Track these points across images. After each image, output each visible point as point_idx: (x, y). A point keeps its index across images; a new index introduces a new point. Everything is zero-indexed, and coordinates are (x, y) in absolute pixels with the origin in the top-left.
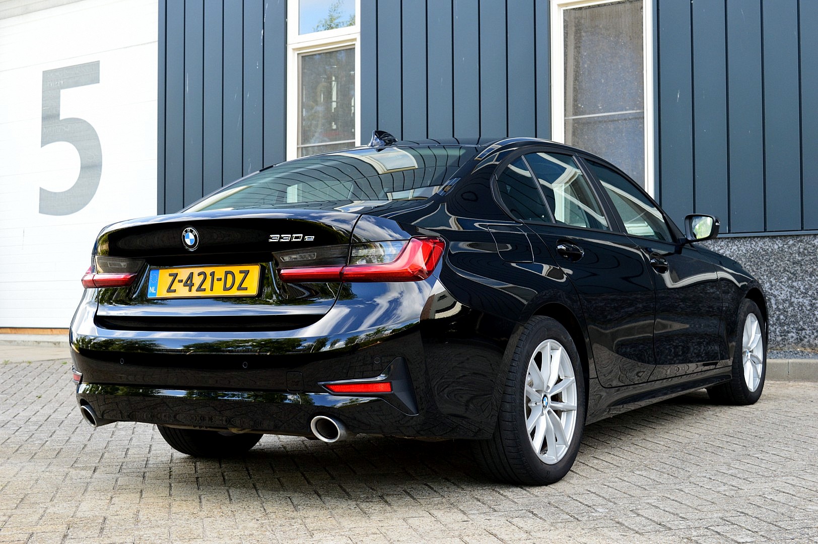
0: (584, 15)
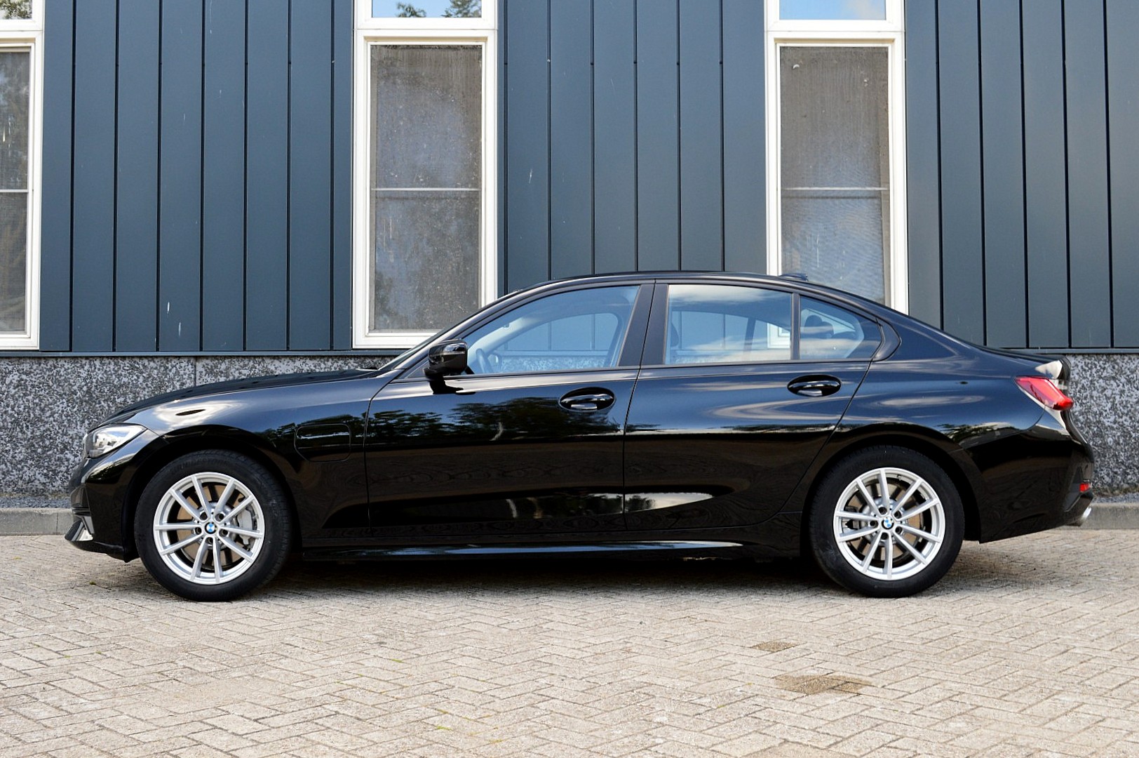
0: (399, 56)
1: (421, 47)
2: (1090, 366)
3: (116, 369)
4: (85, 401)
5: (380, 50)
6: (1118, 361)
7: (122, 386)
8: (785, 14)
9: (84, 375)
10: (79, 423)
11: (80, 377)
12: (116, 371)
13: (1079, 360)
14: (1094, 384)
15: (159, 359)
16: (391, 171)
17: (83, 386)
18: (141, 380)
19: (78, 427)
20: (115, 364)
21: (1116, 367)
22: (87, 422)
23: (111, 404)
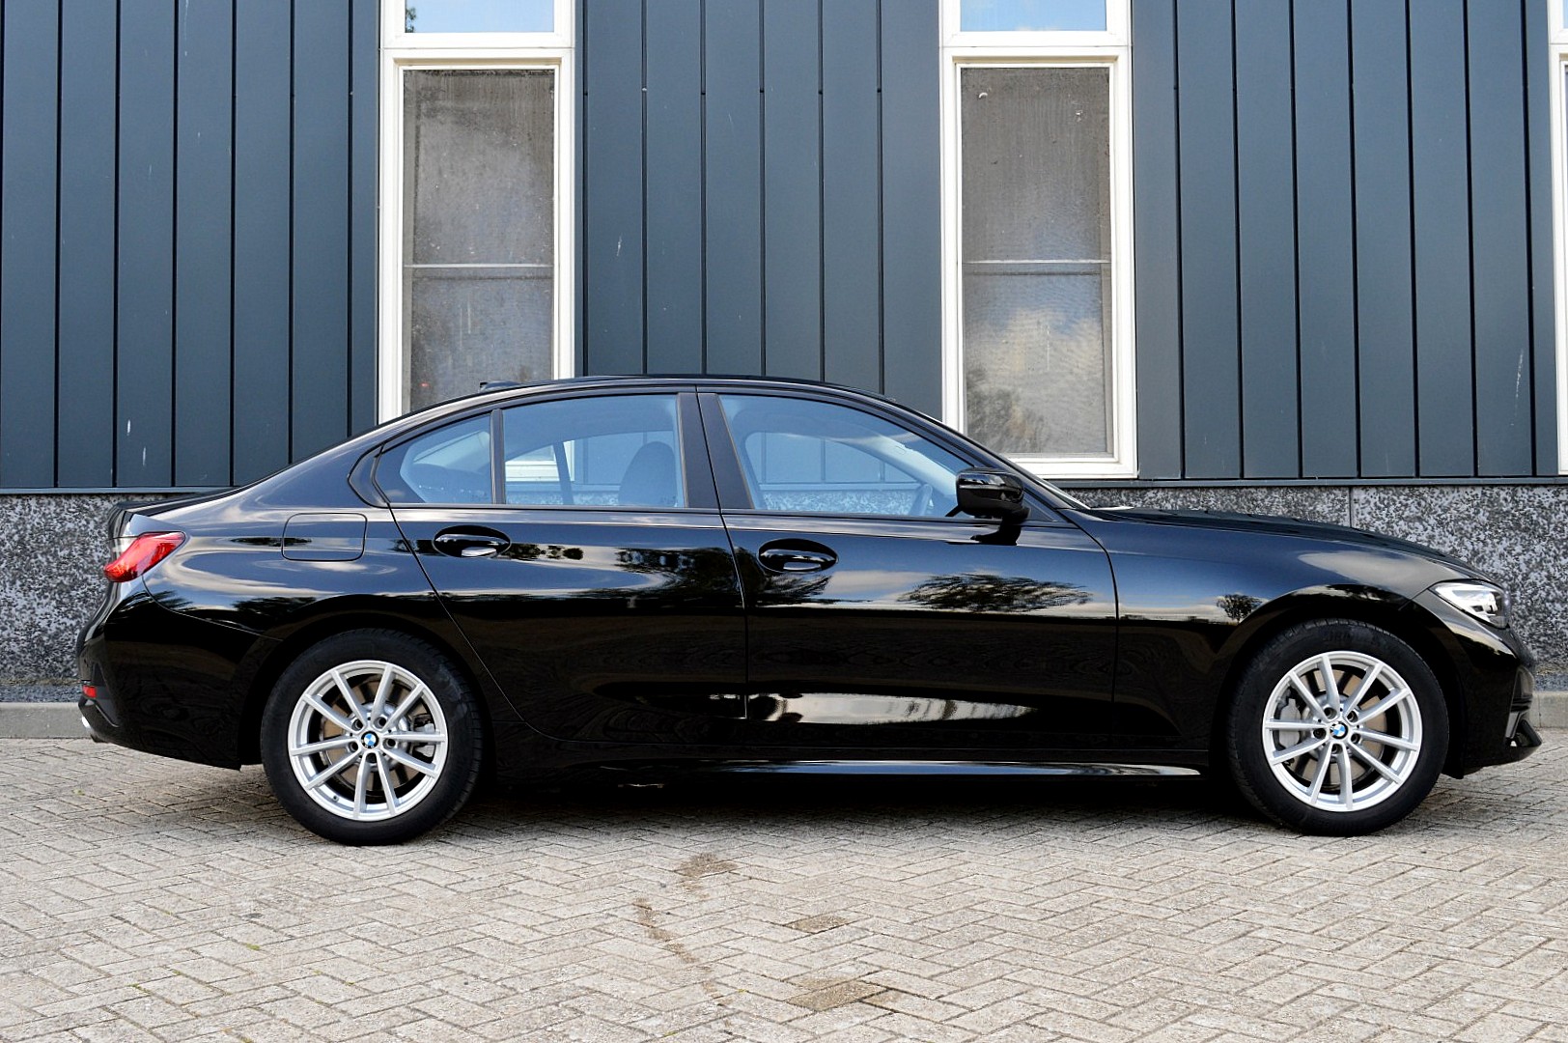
0: (443, 85)
1: (472, 72)
2: (1386, 502)
3: (58, 511)
4: (17, 555)
5: (416, 76)
6: (1426, 495)
7: (65, 534)
8: (967, 25)
9: (15, 520)
10: (7, 584)
11: (9, 521)
12: (58, 514)
13: (1372, 494)
14: (1392, 527)
15: (115, 498)
16: (431, 241)
17: (13, 535)
18: (92, 526)
19: (7, 590)
20: (58, 505)
21: (1423, 503)
22: (18, 583)
23: (51, 559)
